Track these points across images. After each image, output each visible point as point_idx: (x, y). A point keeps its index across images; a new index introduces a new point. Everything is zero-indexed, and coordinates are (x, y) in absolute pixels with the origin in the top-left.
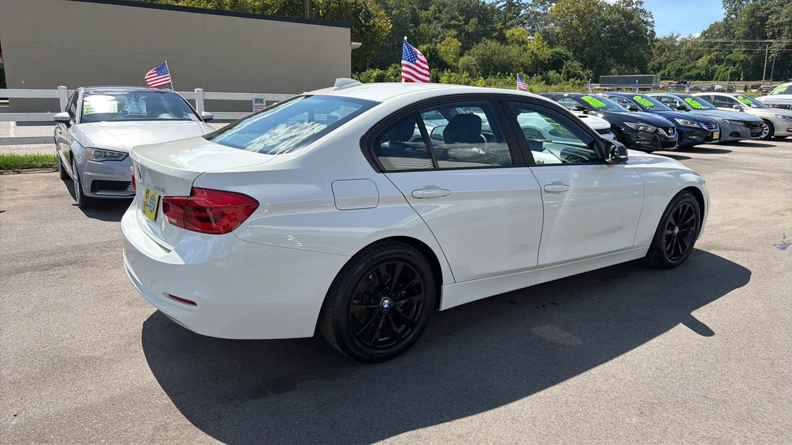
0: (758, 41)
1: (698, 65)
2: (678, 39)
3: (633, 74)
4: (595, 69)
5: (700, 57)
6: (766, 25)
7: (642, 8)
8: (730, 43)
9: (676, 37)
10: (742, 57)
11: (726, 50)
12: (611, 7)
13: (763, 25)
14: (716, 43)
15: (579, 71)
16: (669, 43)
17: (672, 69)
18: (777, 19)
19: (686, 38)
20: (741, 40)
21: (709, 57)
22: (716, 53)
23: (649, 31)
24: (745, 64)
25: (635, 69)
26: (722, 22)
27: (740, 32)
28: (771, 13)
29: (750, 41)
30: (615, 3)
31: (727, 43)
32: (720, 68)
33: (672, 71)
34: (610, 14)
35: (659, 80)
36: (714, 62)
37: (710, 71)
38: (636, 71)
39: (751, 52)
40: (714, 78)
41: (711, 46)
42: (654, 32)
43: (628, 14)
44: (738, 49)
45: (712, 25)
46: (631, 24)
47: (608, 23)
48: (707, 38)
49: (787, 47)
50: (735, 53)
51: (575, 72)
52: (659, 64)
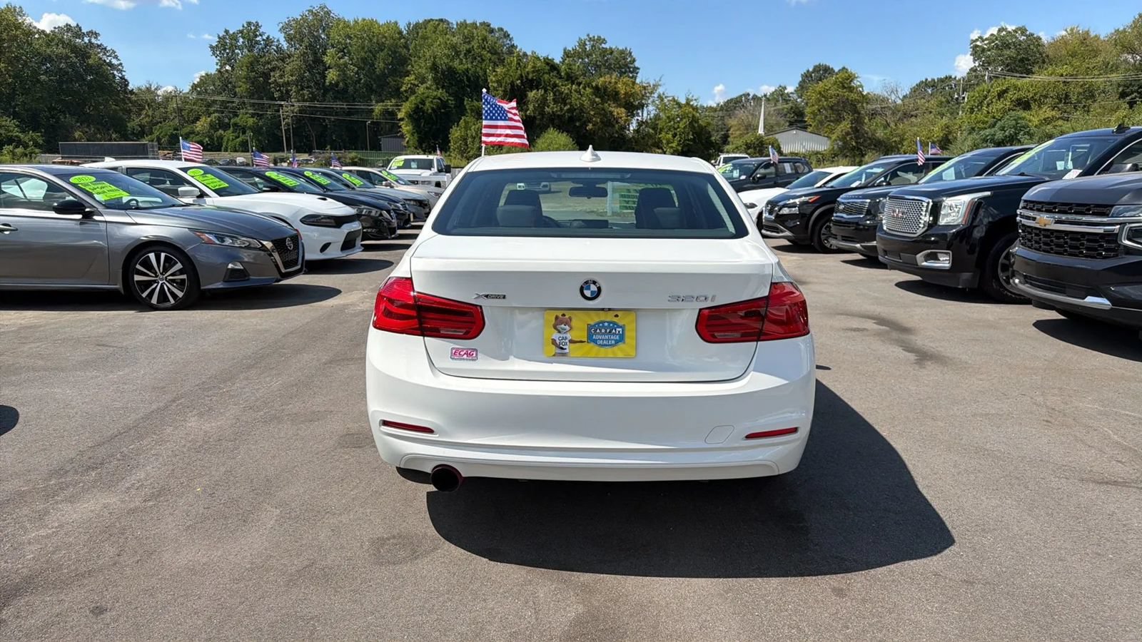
0: (266, 102)
1: (198, 129)
2: (159, 92)
3: (110, 140)
4: (43, 130)
5: (198, 119)
6: (270, 84)
7: (99, 43)
8: (233, 102)
9: (156, 89)
10: (251, 121)
11: (230, 112)
12: (47, 35)
13: (267, 83)
14: (214, 102)
15: (16, 133)
16: (149, 97)
17: (162, 134)
18: (281, 76)
19: (171, 92)
20: (246, 100)
21: (209, 119)
22: (216, 114)
23: (118, 78)
24: (257, 130)
25: (111, 132)
26: (215, 74)
27: (242, 88)
28: (273, 69)
29: (256, 101)
30: (53, 29)
31: (228, 102)
32: (229, 134)
33: (163, 137)
34: (48, 45)
35: (156, 149)
36: (218, 127)
37: (216, 139)
38: (114, 136)
39: (260, 116)
40: (223, 149)
41: (209, 105)
42: (126, 80)
43: (80, 50)
44: (244, 111)
45: (203, 76)
46: (88, 64)
47: (48, 59)
48: (199, 93)
49: (300, 111)
50: (240, 116)
51: (10, 134)
52: (140, 127)
